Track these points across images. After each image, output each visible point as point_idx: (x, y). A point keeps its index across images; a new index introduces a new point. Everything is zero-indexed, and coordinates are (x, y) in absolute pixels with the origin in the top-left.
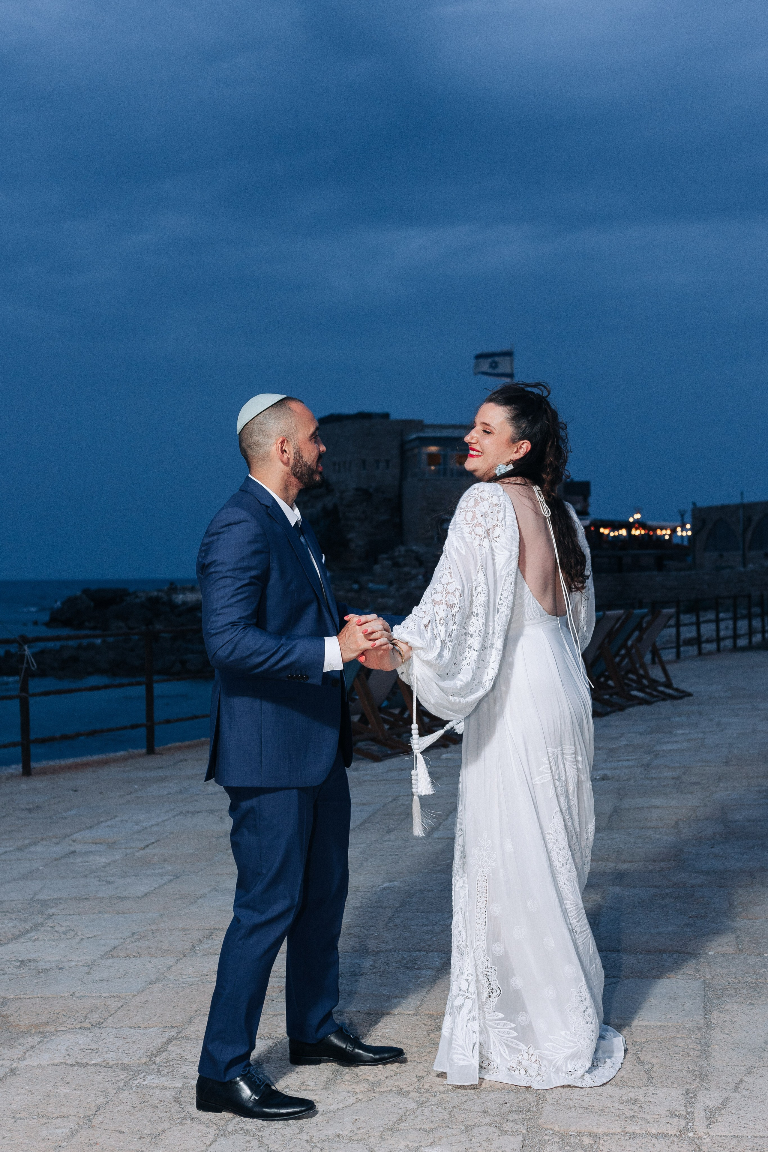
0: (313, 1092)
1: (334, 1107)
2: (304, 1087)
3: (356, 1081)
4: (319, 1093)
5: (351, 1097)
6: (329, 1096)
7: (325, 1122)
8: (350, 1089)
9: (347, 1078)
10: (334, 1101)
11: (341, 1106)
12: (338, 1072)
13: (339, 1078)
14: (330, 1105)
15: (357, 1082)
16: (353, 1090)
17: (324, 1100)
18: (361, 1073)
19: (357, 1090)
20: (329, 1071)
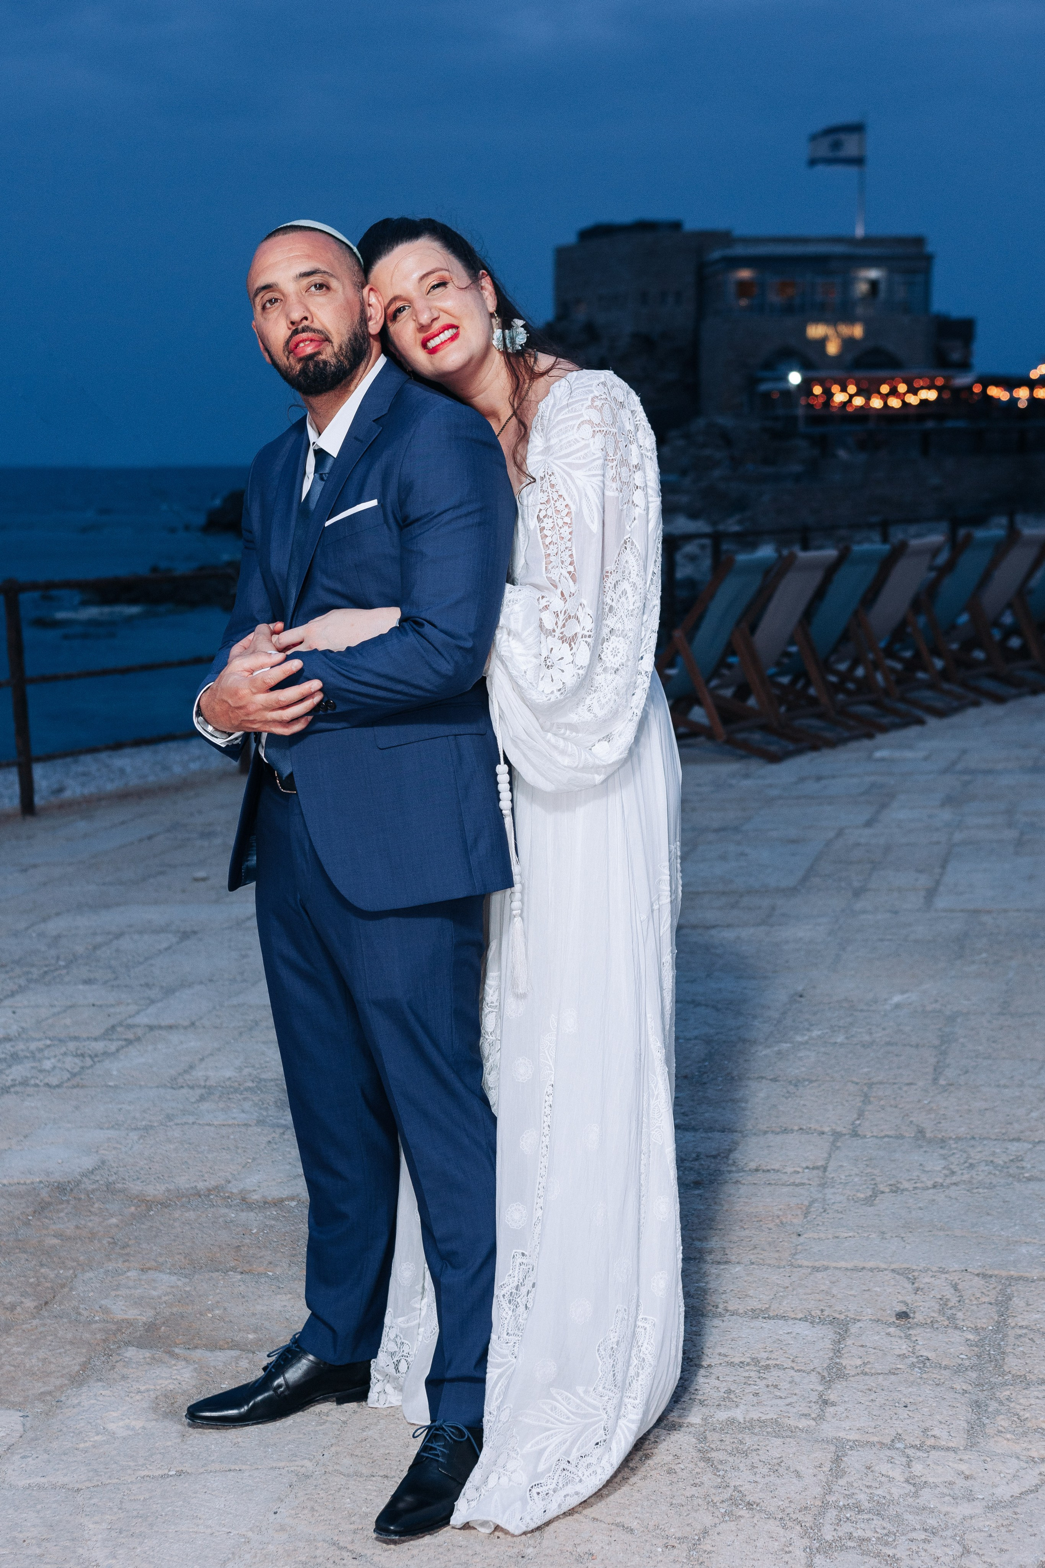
0: (952, 1454)
1: (1004, 1491)
2: (931, 1442)
3: (1021, 1430)
4: (966, 1457)
5: (1029, 1470)
6: (987, 1466)
7: (1003, 1530)
8: (1017, 1448)
9: (1003, 1423)
10: (998, 1478)
11: (1016, 1490)
12: (979, 1407)
13: (986, 1421)
14: (995, 1486)
15: (1025, 1434)
16: (1025, 1453)
17: (981, 1475)
18: (1027, 1415)
19: (1034, 1454)
20: (964, 1407)
